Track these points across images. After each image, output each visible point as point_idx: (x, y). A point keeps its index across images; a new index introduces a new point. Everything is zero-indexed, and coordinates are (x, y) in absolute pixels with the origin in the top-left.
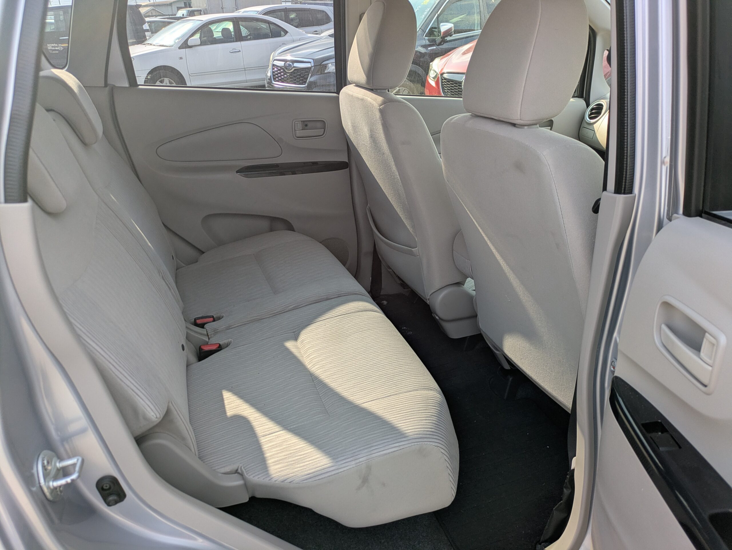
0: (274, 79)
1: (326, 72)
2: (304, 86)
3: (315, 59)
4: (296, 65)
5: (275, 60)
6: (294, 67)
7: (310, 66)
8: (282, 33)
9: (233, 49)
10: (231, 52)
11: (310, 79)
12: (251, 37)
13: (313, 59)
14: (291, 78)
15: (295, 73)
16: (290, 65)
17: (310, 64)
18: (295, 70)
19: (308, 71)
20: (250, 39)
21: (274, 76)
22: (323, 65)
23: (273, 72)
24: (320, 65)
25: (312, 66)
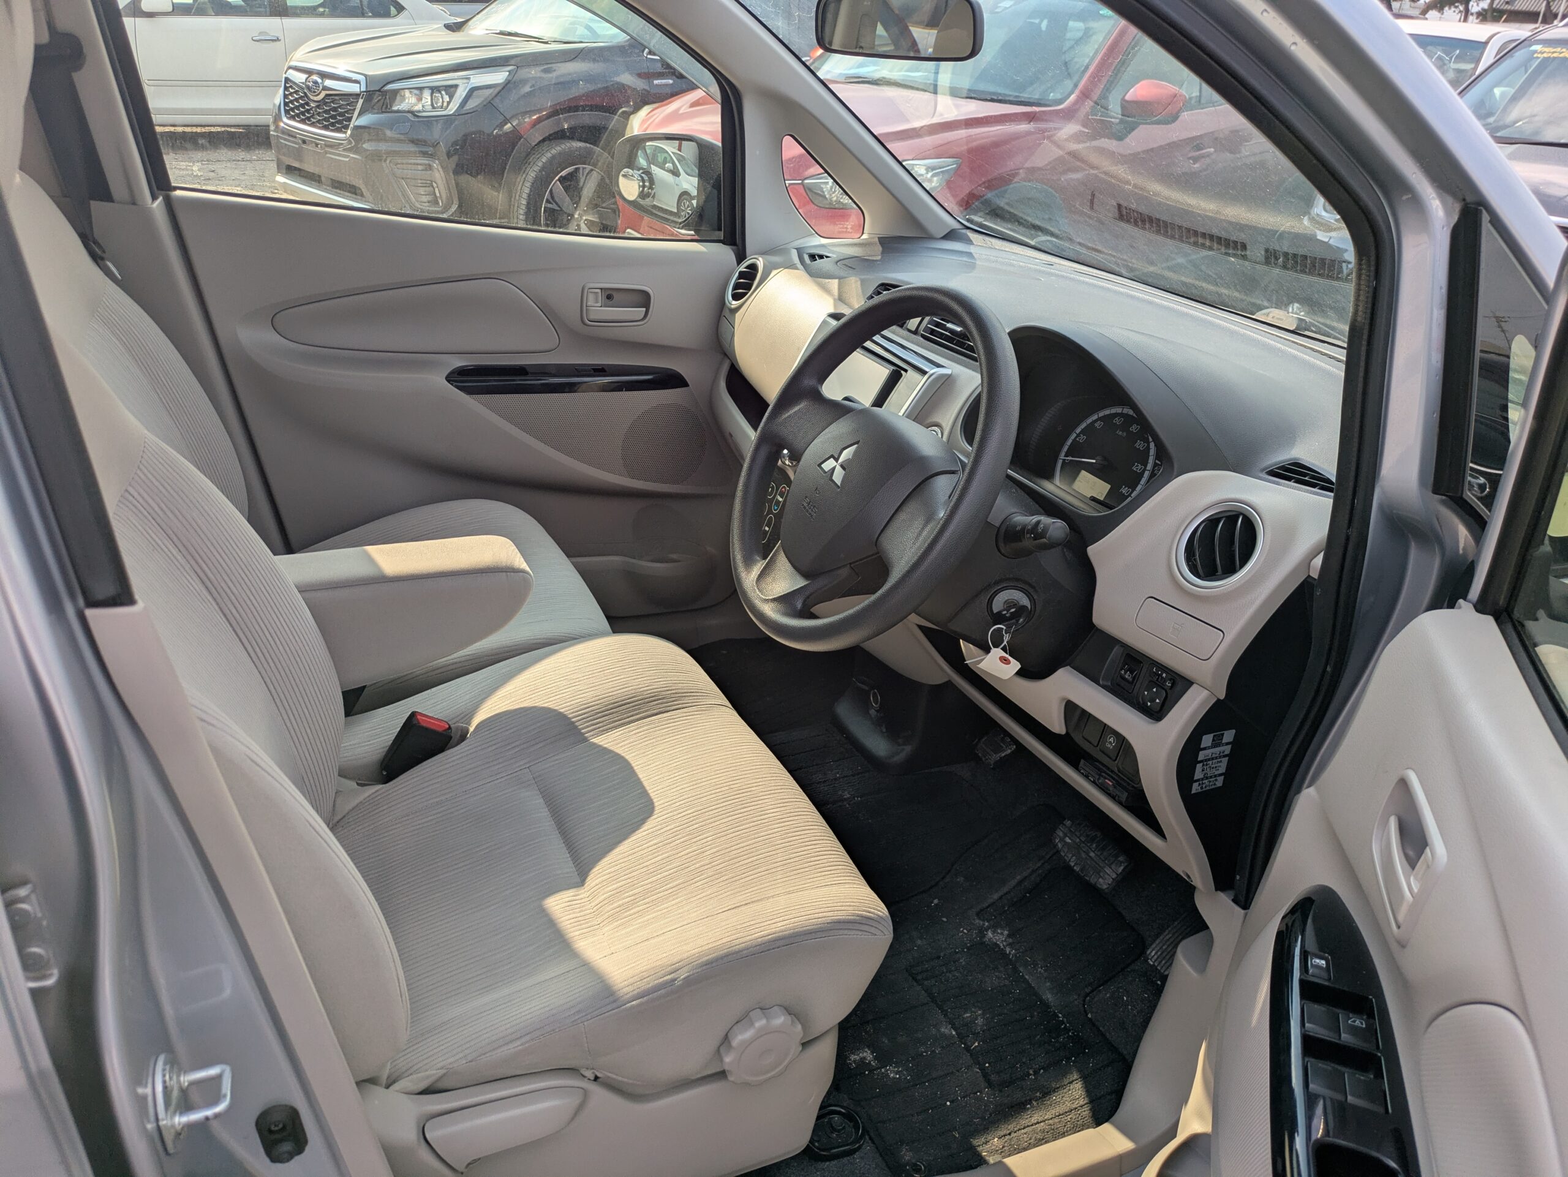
0: (287, 112)
1: (395, 108)
2: (344, 135)
3: (369, 76)
4: (329, 83)
5: (290, 68)
6: (325, 88)
7: (359, 90)
8: (393, 10)
9: (261, 33)
10: (254, 38)
11: (359, 120)
12: (324, 11)
13: (366, 76)
14: (319, 114)
15: (326, 104)
16: (316, 83)
17: (358, 85)
18: (327, 95)
19: (352, 102)
20: (322, 15)
21: (286, 104)
22: (386, 91)
23: (285, 96)
24: (379, 91)
25: (361, 92)
